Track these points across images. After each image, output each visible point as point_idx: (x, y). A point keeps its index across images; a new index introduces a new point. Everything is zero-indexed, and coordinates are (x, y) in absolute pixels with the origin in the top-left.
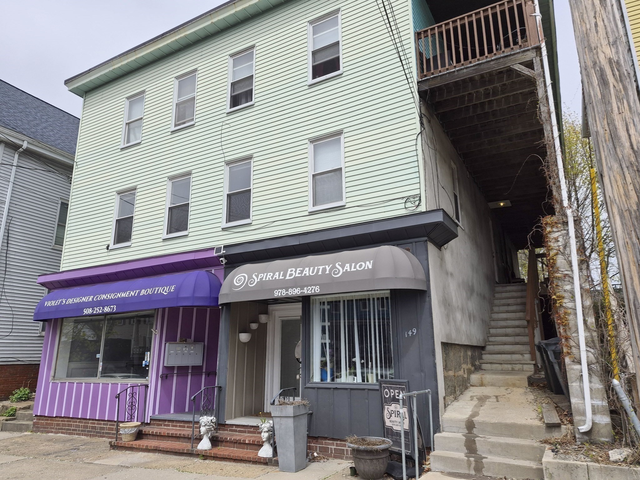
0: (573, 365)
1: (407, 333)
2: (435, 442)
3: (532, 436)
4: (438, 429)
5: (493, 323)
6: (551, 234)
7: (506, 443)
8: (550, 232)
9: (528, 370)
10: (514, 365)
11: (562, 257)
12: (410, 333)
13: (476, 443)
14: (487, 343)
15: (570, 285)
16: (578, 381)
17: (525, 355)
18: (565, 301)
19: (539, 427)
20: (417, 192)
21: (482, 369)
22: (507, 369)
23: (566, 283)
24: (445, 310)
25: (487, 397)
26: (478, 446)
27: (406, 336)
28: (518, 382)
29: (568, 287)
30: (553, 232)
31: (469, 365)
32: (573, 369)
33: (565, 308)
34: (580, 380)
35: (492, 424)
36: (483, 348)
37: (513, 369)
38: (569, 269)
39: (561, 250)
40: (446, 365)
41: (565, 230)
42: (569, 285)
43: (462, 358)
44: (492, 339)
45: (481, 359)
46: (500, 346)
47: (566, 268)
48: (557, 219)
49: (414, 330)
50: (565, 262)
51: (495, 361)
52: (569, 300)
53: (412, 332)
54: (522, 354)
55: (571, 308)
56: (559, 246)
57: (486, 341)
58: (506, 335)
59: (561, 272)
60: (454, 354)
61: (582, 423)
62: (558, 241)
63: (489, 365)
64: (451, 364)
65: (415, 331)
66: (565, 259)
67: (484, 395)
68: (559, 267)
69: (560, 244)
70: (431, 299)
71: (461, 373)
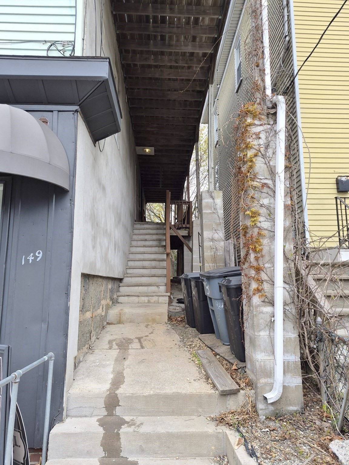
0: (262, 306)
1: (25, 259)
2: (49, 445)
3: (200, 410)
4: (60, 416)
5: (131, 257)
6: (251, 127)
7: (168, 433)
8: (250, 125)
9: (164, 302)
10: (150, 297)
11: (263, 160)
12: (31, 258)
13: (120, 438)
14: (125, 276)
15: (268, 199)
16: (267, 328)
17: (160, 287)
18: (261, 219)
19: (210, 396)
20: (70, 37)
21: (119, 303)
22: (144, 302)
23: (264, 195)
24: (92, 229)
25: (129, 341)
26: (124, 441)
27: (23, 263)
28: (158, 317)
29: (265, 201)
30: (255, 124)
31: (108, 300)
32: (262, 312)
33: (260, 228)
34: (270, 327)
35: (146, 397)
36: (121, 280)
37: (149, 302)
38: (269, 177)
39: (262, 150)
40: (83, 306)
41: (269, 124)
42: (266, 198)
43: (102, 292)
44: (130, 271)
45: (118, 291)
46: (137, 278)
47: (266, 175)
48: (261, 109)
49: (39, 253)
50: (266, 166)
51: (133, 294)
52: (265, 219)
53: (34, 256)
54: (157, 286)
55: (266, 230)
56: (259, 145)
57: (125, 273)
58: (144, 268)
59: (259, 181)
60: (95, 290)
61: (268, 388)
62: (260, 138)
63: (126, 298)
64: (90, 303)
65: (41, 255)
66: (266, 164)
67: (125, 337)
68: (257, 173)
69: (261, 142)
70: (74, 204)
71: (99, 311)
